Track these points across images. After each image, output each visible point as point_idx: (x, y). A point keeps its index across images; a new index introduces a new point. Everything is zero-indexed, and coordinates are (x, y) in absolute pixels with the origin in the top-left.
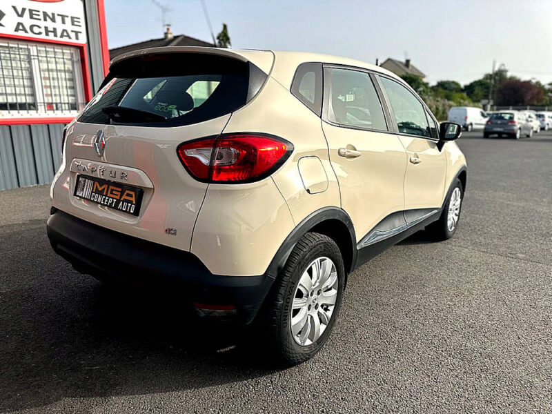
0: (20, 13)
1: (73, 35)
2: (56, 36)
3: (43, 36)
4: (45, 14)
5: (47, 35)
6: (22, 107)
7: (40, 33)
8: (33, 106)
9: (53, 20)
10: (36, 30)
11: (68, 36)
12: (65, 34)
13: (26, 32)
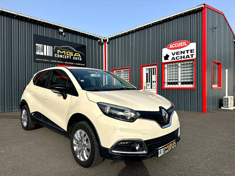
0: (174, 54)
1: (190, 56)
2: (184, 58)
3: (180, 60)
4: (181, 52)
5: (181, 59)
6: (174, 83)
7: (179, 59)
8: (177, 83)
9: (184, 53)
10: (178, 58)
11: (189, 57)
12: (188, 57)
13: (175, 59)
